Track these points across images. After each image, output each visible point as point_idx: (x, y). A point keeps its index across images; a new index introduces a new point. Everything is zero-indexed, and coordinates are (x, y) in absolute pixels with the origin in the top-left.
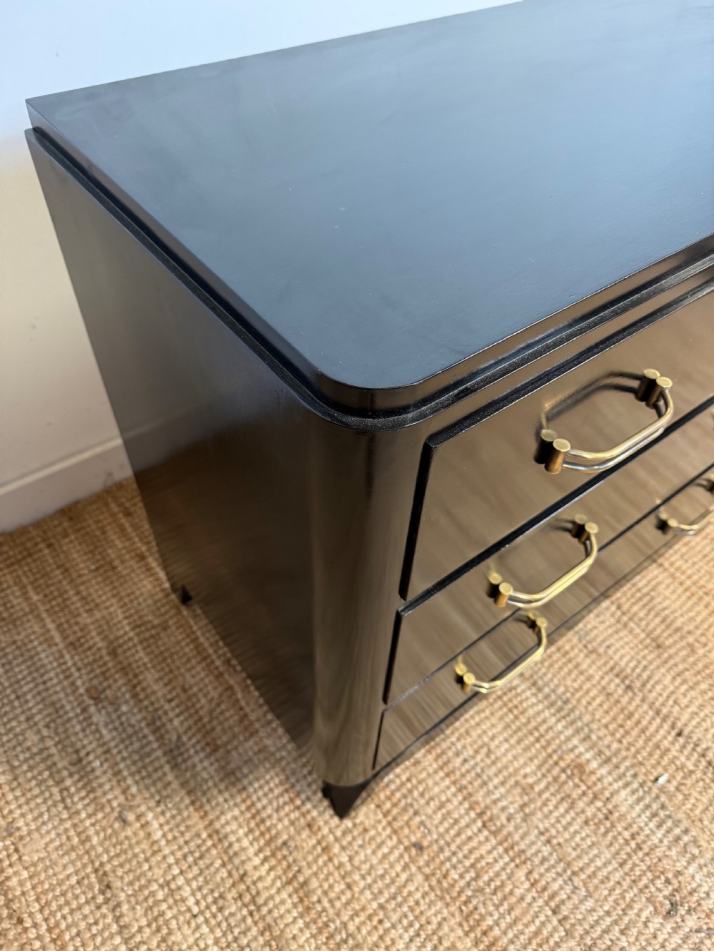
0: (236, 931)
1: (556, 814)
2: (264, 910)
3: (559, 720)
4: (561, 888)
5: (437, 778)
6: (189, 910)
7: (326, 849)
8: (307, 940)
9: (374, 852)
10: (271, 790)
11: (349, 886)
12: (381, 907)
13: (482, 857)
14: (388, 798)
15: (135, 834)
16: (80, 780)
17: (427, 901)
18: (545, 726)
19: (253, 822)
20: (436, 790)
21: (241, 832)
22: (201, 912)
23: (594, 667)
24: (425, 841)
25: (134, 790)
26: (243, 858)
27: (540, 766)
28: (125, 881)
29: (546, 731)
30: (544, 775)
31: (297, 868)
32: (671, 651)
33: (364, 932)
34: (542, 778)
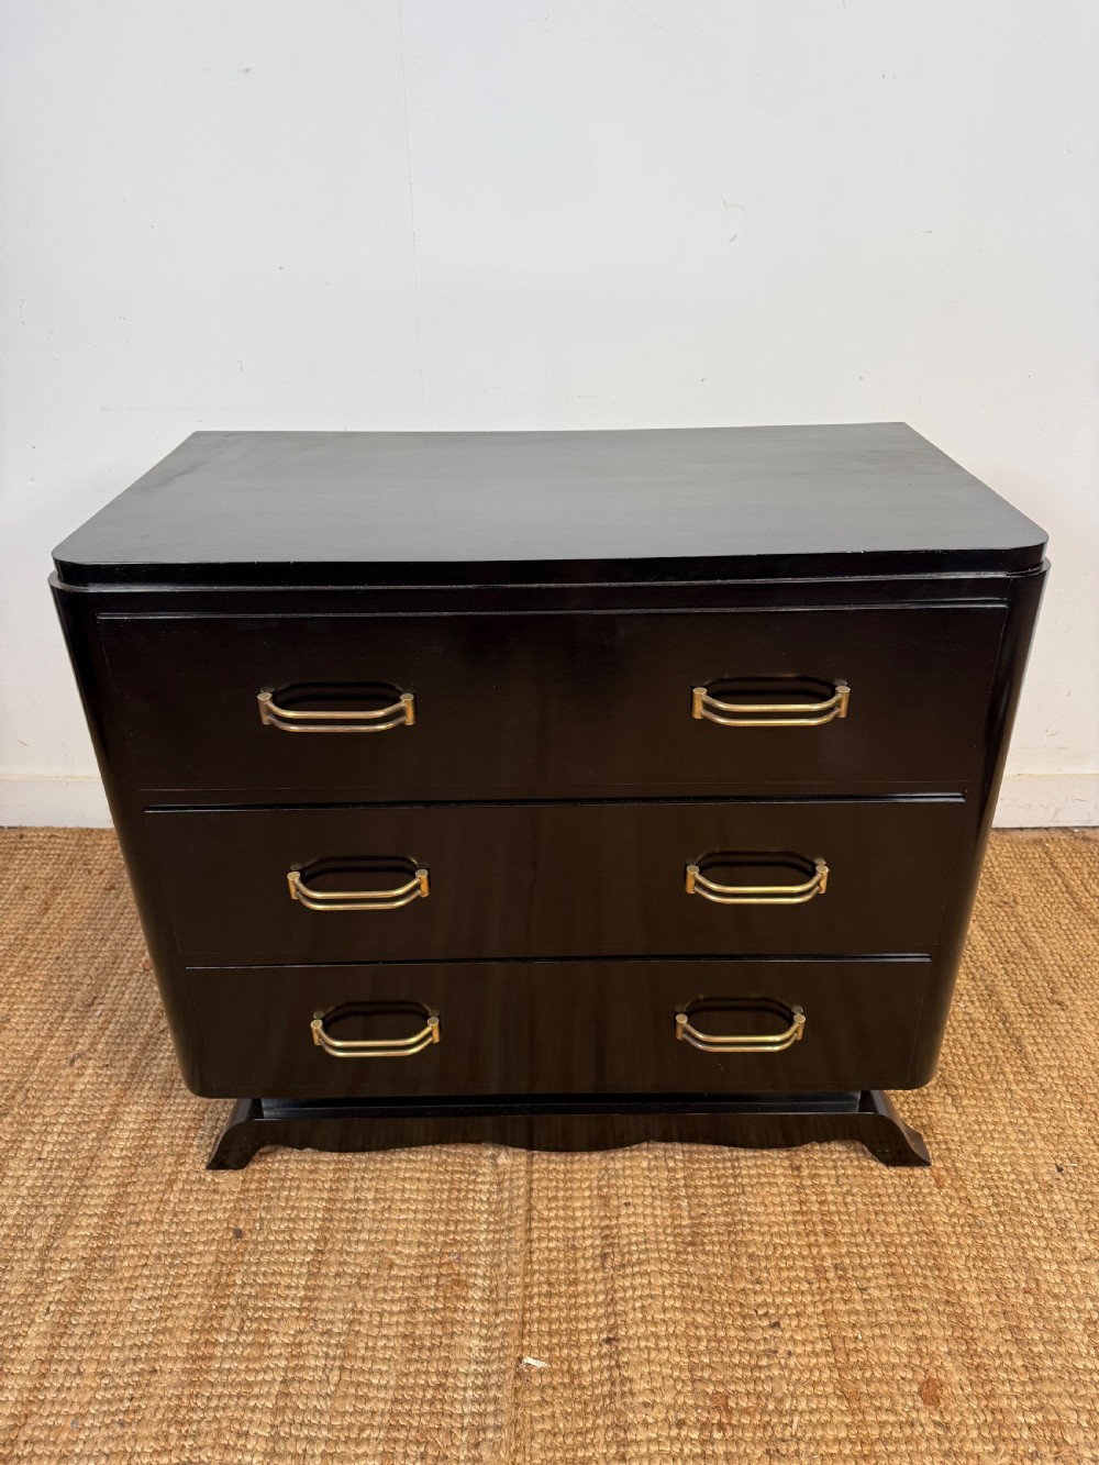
0: (51, 1191)
1: (385, 1307)
2: (83, 1191)
5: (317, 1195)
6: (40, 1153)
7: (172, 1183)
8: (84, 1236)
9: (200, 1212)
10: (184, 1111)
11: (154, 1221)
12: (158, 1257)
13: (278, 1286)
14: (260, 1181)
15: (68, 1076)
16: (77, 1018)
17: (195, 1281)
18: (468, 1227)
19: (146, 1124)
20: (305, 1204)
21: (131, 1126)
22: (45, 1160)
23: (587, 1213)
24: (249, 1235)
25: (100, 1047)
26: (111, 1145)
27: (422, 1256)
28: (27, 1102)
29: (464, 1231)
30: (415, 1266)
31: (134, 1180)
32: (702, 1258)
33: (126, 1264)
34: (410, 1268)
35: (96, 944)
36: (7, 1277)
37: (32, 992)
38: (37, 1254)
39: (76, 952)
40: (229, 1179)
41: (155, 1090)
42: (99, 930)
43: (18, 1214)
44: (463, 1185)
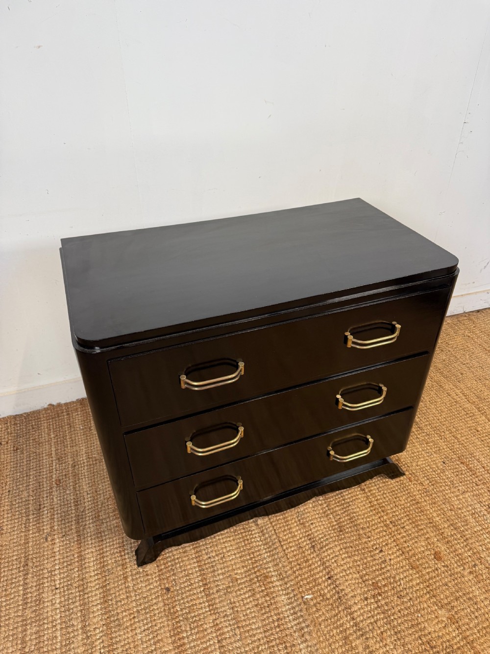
1: (243, 597)
2: (86, 596)
3: (266, 552)
4: (228, 632)
5: (192, 562)
6: (55, 586)
7: (126, 578)
8: (98, 615)
9: (146, 586)
10: (113, 545)
11: (127, 597)
12: (138, 611)
13: (196, 605)
14: (164, 564)
15: (48, 546)
16: (36, 517)
17: (160, 616)
18: (258, 553)
19: (99, 556)
20: (189, 567)
21: (92, 559)
22: (59, 588)
23: (299, 532)
24: (172, 588)
25: (56, 528)
26: (87, 571)
27: (246, 571)
28: (35, 565)
29: (258, 556)
30: (246, 576)
31: (108, 582)
32: (347, 535)
33: (125, 620)
34: (244, 578)
35: (25, 479)
36: (73, 646)
37: (6, 512)
38: (81, 631)
39: (17, 486)
40: (150, 568)
41: (94, 539)
42: (23, 472)
43: (61, 617)
44: (248, 537)
